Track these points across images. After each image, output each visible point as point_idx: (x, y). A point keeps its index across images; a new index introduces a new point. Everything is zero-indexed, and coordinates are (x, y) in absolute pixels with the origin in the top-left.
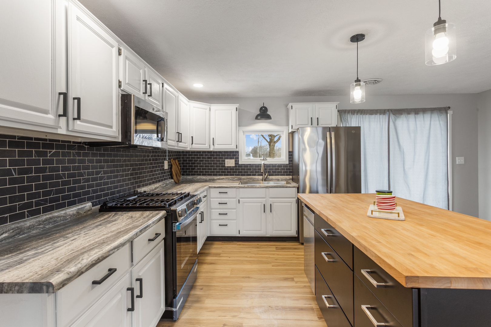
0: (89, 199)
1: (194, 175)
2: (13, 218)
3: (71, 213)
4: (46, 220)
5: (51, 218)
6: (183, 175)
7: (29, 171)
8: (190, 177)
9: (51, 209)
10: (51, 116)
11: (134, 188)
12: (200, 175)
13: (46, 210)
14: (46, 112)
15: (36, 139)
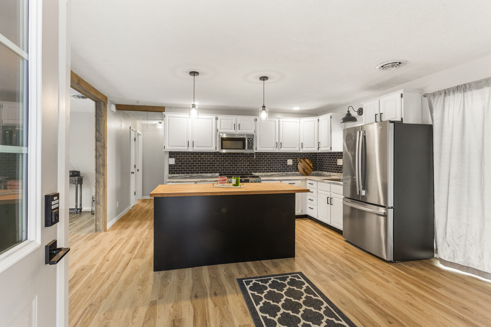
0: (219, 172)
1: (323, 171)
2: (191, 173)
3: (209, 175)
4: (200, 175)
5: (201, 175)
6: (314, 170)
7: (196, 161)
8: (320, 172)
9: (203, 173)
10: (186, 147)
11: (252, 172)
12: (325, 171)
13: (201, 173)
14: (185, 147)
15: (198, 152)
